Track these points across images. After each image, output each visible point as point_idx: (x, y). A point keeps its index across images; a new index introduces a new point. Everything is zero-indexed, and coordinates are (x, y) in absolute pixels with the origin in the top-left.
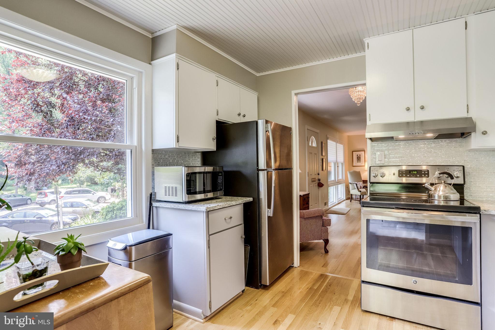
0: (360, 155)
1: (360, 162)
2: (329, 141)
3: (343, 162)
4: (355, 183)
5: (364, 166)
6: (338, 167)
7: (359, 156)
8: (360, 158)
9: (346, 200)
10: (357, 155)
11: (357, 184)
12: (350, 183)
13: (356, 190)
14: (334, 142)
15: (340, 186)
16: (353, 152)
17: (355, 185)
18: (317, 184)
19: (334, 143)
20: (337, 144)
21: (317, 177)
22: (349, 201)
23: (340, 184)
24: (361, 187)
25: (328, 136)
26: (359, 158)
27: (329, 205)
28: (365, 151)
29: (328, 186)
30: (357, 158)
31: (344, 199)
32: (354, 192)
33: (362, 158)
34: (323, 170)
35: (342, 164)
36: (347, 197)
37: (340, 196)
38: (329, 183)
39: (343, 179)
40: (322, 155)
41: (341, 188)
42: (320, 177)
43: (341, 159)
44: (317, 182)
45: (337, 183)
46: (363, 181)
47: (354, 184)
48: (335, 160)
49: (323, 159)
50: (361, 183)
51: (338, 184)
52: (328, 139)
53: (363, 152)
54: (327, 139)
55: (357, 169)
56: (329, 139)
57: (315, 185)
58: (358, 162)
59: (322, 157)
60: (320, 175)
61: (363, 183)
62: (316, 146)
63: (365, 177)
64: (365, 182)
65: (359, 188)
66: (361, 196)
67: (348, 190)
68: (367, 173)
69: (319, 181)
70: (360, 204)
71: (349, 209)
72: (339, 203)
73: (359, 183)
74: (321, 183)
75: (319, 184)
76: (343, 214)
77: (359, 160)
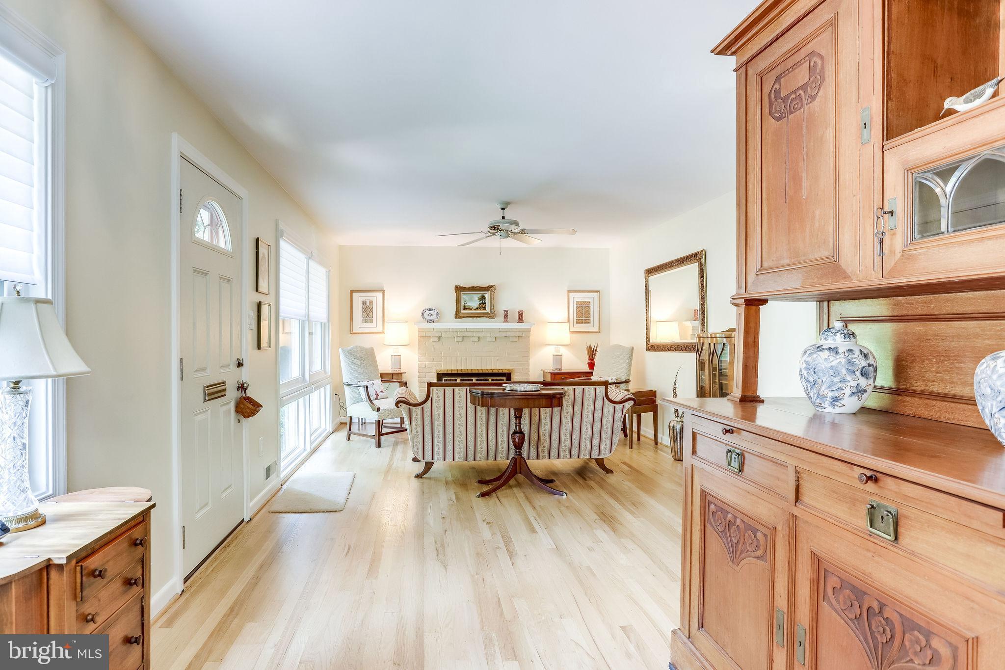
0: (371, 302)
1: (372, 322)
2: (285, 247)
3: (325, 321)
4: (361, 383)
5: (383, 333)
6: (311, 334)
7: (368, 304)
8: (371, 310)
9: (335, 431)
11: (367, 387)
12: (347, 384)
13: (366, 404)
14: (304, 254)
15: (315, 395)
16: (352, 292)
17: (362, 390)
18: (232, 406)
19: (302, 257)
20: (311, 263)
21: (231, 378)
22: (344, 433)
23: (317, 388)
24: (377, 394)
25: (282, 226)
26: (368, 311)
27: (282, 466)
28: (384, 292)
29: (280, 403)
30: (364, 310)
31: (329, 429)
32: (360, 411)
33: (377, 312)
34: (259, 347)
35: (323, 326)
36: (335, 422)
37: (315, 425)
38: (282, 391)
39: (325, 373)
40: (257, 290)
41: (321, 401)
42: (245, 375)
43: (320, 311)
44: (232, 394)
45: (307, 386)
46: (382, 375)
47: (360, 386)
48: (304, 312)
49: (259, 305)
50: (378, 381)
51: (310, 392)
52: (281, 236)
53: (379, 295)
54: (279, 234)
55: (365, 342)
56: (285, 237)
57: (225, 408)
58: (364, 322)
59: (258, 298)
60: (243, 369)
61: (382, 381)
62: (230, 248)
63: (385, 365)
64: (386, 378)
65: (373, 397)
66: (379, 421)
67: (339, 404)
68: (391, 351)
69: (239, 394)
70: (379, 446)
71: (351, 474)
72: (314, 451)
73: (371, 382)
74: (248, 398)
75: (242, 406)
76: (334, 508)
77: (368, 315)
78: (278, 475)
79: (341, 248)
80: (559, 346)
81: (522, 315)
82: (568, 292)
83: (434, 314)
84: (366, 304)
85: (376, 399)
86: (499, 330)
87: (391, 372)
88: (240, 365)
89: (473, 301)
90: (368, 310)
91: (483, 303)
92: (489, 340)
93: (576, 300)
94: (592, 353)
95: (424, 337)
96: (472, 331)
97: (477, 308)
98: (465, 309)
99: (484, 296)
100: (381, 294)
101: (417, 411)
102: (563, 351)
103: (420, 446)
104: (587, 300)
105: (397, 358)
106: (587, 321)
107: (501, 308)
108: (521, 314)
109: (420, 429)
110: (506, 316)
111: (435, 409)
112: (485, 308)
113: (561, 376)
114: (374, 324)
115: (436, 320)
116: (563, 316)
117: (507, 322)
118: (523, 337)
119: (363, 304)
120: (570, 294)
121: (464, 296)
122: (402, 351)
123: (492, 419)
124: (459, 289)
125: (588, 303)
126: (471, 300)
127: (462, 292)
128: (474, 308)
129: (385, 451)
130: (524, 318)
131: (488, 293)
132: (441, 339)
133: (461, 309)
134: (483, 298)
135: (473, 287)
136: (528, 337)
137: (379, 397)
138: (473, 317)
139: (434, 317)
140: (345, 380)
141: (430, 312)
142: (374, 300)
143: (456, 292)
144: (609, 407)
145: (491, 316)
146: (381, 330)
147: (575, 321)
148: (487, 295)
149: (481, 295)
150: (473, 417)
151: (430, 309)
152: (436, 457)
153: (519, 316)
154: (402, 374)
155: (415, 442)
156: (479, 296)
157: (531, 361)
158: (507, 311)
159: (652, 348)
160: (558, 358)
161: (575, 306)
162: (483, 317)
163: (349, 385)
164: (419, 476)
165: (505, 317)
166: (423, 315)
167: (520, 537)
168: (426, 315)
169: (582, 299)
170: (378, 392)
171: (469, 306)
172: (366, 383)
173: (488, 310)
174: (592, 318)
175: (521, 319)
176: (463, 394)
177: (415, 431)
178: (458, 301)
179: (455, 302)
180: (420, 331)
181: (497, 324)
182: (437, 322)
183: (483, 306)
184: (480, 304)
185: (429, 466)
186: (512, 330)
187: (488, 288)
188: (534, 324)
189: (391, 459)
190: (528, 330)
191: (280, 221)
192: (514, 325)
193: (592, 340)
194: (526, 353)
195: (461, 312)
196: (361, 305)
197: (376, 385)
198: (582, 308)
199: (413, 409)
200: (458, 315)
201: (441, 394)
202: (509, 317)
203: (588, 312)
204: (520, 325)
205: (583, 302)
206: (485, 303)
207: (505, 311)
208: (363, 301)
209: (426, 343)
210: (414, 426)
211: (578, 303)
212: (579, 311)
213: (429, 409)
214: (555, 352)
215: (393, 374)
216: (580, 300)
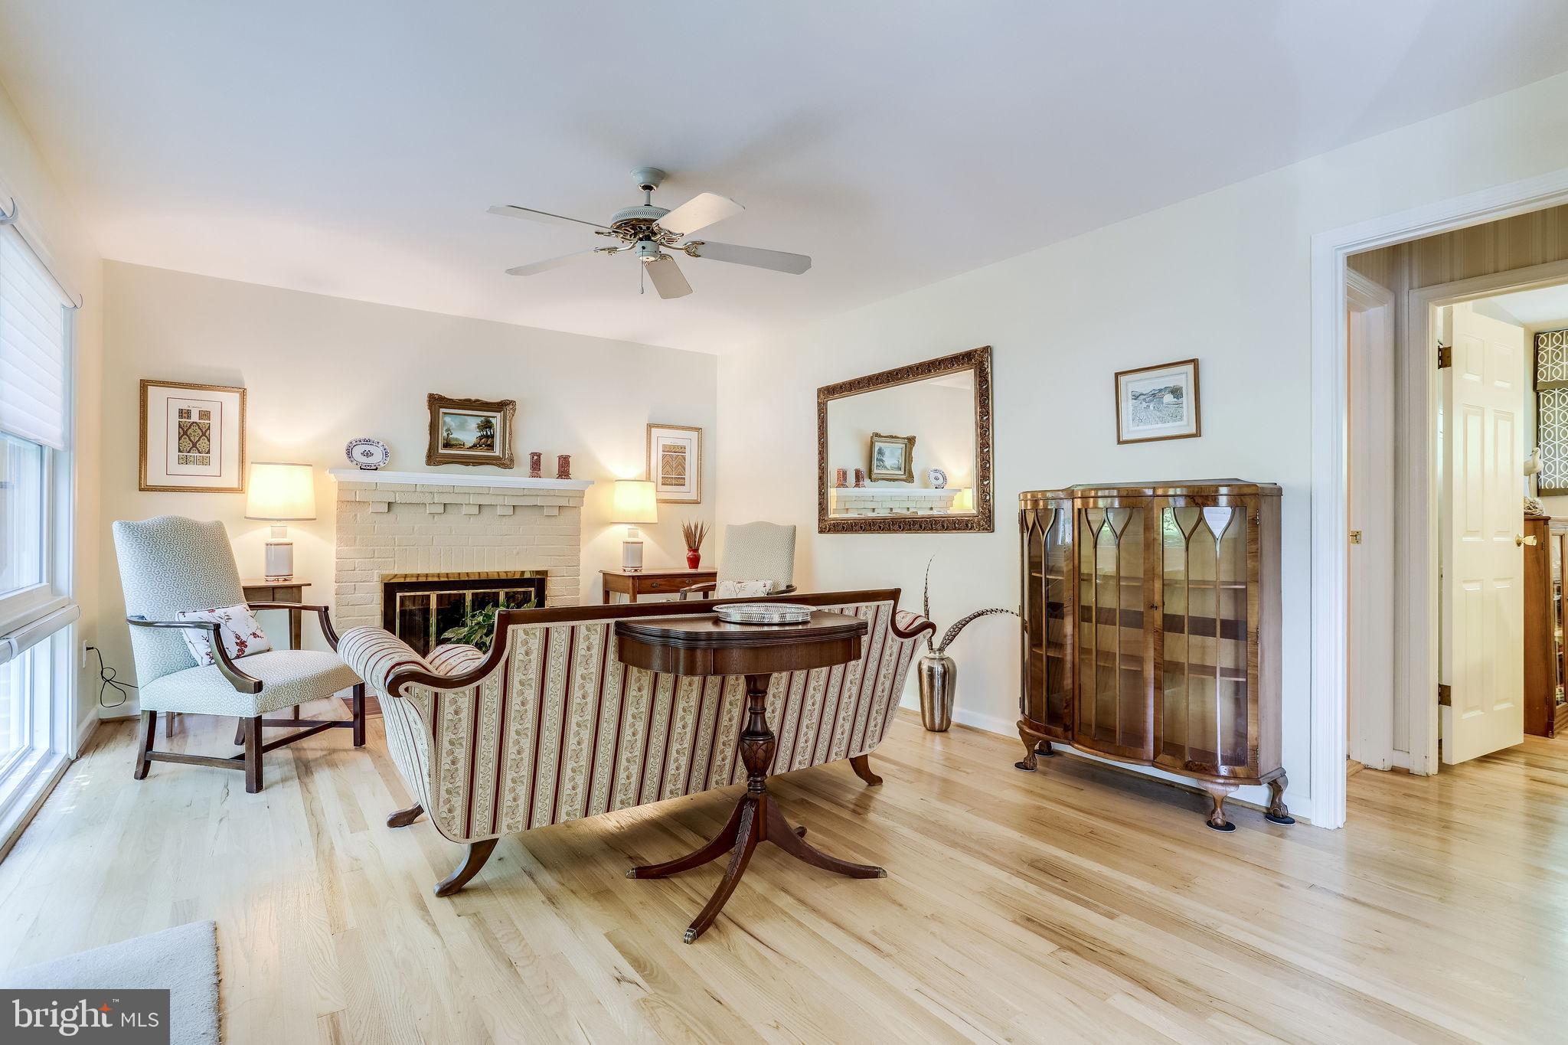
0: (205, 415)
1: (206, 462)
3: (56, 444)
4: (192, 617)
5: (240, 490)
7: (195, 418)
8: (205, 433)
10: (184, 413)
11: (217, 627)
12: (142, 623)
13: (215, 673)
16: (144, 385)
17: (201, 635)
24: (242, 644)
26: (194, 436)
28: (243, 394)
30: (184, 432)
31: (69, 743)
32: (187, 692)
33: (224, 439)
35: (49, 454)
36: (85, 725)
39: (57, 593)
46: (249, 592)
47: (188, 626)
50: (244, 610)
53: (230, 399)
58: (186, 461)
61: (250, 606)
63: (252, 569)
64: (259, 597)
65: (232, 650)
66: (256, 718)
67: (96, 676)
68: (264, 534)
70: (259, 787)
73: (223, 613)
77: (194, 445)
80: (635, 526)
81: (567, 464)
82: (650, 426)
83: (377, 452)
84: (189, 417)
85: (239, 656)
86: (525, 493)
87: (263, 584)
89: (467, 433)
90: (195, 432)
91: (487, 437)
92: (499, 511)
93: (662, 442)
94: (693, 540)
95: (350, 502)
96: (466, 492)
97: (475, 445)
98: (447, 445)
99: (490, 422)
100: (236, 397)
101: (456, 701)
102: (642, 536)
103: (459, 802)
104: (680, 443)
105: (281, 551)
106: (680, 482)
107: (525, 447)
108: (565, 462)
109: (462, 754)
110: (535, 464)
111: (515, 686)
112: (491, 447)
113: (652, 581)
114: (213, 469)
115: (382, 465)
116: (637, 469)
117: (537, 476)
118: (568, 507)
119: (181, 416)
120: (652, 429)
121: (448, 419)
122: (294, 534)
124: (437, 402)
125: (682, 449)
126: (462, 427)
127: (442, 410)
128: (469, 444)
130: (572, 470)
131: (498, 415)
132: (395, 508)
133: (440, 445)
134: (487, 425)
135: (470, 400)
136: (578, 508)
137: (247, 651)
138: (467, 464)
139: (377, 458)
140: (131, 611)
141: (367, 448)
142: (213, 409)
143: (430, 408)
144: (893, 641)
145: (505, 463)
146: (235, 484)
147: (660, 481)
148: (497, 419)
149: (483, 419)
150: (616, 701)
151: (367, 442)
152: (504, 820)
153: (561, 466)
154: (299, 587)
155: (443, 793)
156: (479, 420)
157: (583, 556)
158: (539, 455)
159: (829, 527)
160: (634, 549)
161: (661, 453)
162: (488, 464)
163: (147, 624)
164: (450, 889)
165: (533, 467)
166: (349, 452)
168: (357, 452)
169: (672, 440)
170: (244, 638)
171: (456, 439)
172: (204, 616)
173: (497, 452)
174: (687, 477)
175: (564, 471)
176: (597, 640)
177: (446, 760)
178: (434, 428)
179: (428, 428)
180: (342, 487)
181: (517, 479)
182: (383, 469)
183: (487, 441)
184: (481, 438)
185: (481, 852)
186: (548, 493)
187: (501, 406)
188: (591, 483)
190: (580, 495)
192: (549, 482)
193: (691, 516)
194: (574, 538)
195: (440, 451)
196: (175, 420)
197: (238, 618)
198: (672, 456)
199: (447, 695)
200: (433, 458)
201: (536, 644)
202: (541, 467)
203: (681, 465)
204: (563, 483)
205: (674, 447)
206: (492, 436)
207: (533, 454)
208: (181, 411)
209: (356, 515)
210: (446, 745)
211: (667, 449)
212: (666, 462)
213: (498, 692)
214: (629, 537)
215: (274, 588)
216: (668, 442)
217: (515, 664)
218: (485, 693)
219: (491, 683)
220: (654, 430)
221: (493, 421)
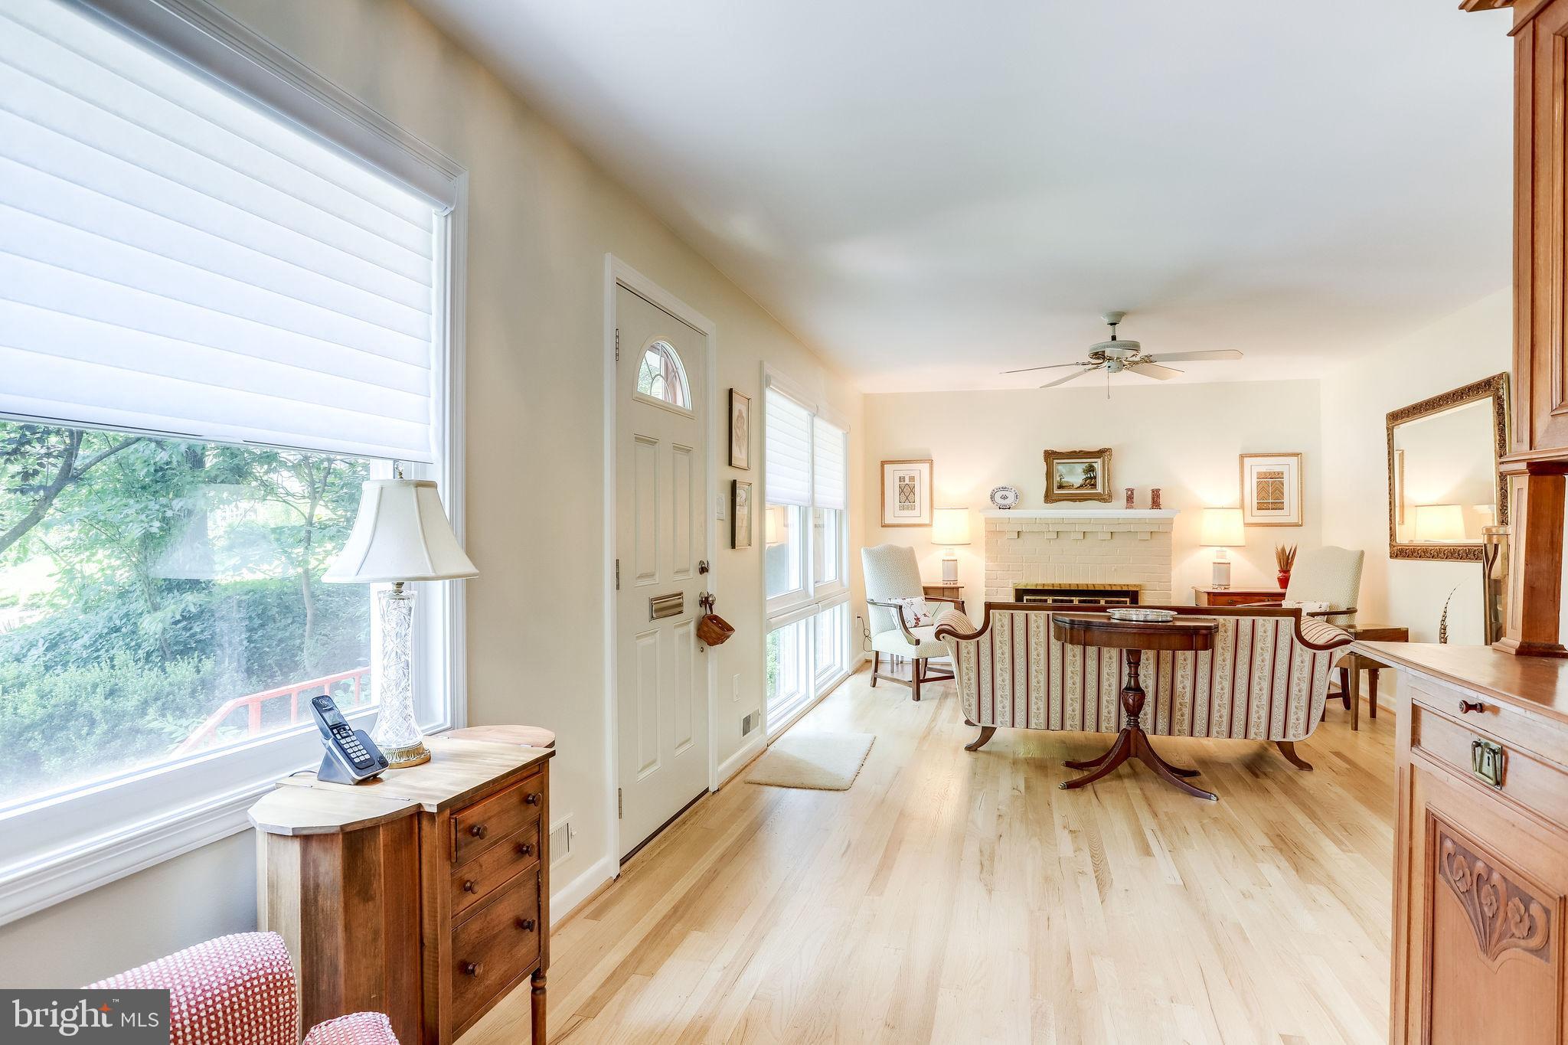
0: (912, 479)
1: (912, 508)
2: (774, 400)
3: (842, 507)
4: (893, 601)
5: (930, 525)
6: (818, 526)
7: (907, 481)
8: (912, 491)
9: (855, 672)
10: (902, 479)
11: (901, 607)
12: (872, 603)
13: (899, 632)
14: (805, 409)
15: (825, 617)
16: (883, 463)
17: (894, 611)
18: (692, 628)
19: (804, 414)
20: (818, 422)
21: (691, 589)
22: (868, 676)
23: (824, 608)
24: (918, 619)
25: (768, 369)
26: (907, 492)
27: (769, 718)
28: (931, 462)
29: (766, 625)
30: (902, 491)
31: (847, 668)
32: (891, 643)
33: (922, 493)
34: (733, 546)
35: (839, 514)
36: (856, 659)
37: (825, 659)
38: (770, 610)
39: (842, 585)
40: (730, 464)
41: (834, 624)
42: (711, 585)
43: (833, 491)
44: (692, 612)
45: (813, 603)
46: (926, 590)
47: (889, 605)
48: (806, 494)
49: (734, 484)
50: (919, 600)
51: (816, 612)
52: (768, 384)
53: (925, 468)
54: (764, 382)
55: (900, 539)
56: (774, 386)
57: (681, 630)
58: (902, 508)
59: (731, 474)
60: (708, 576)
61: (926, 598)
62: (689, 406)
63: (932, 573)
64: (932, 594)
65: (910, 622)
66: (918, 660)
67: (862, 633)
68: (942, 554)
69: (703, 611)
70: (918, 699)
71: (869, 737)
72: (821, 699)
73: (908, 600)
74: (716, 617)
75: (706, 629)
76: (836, 785)
77: (907, 498)
78: (763, 731)
79: (866, 396)
80: (1224, 549)
81: (1158, 496)
82: (1242, 457)
83: (1011, 495)
84: (904, 481)
85: (915, 626)
86: (1118, 522)
87: (941, 585)
88: (703, 570)
89: (1074, 475)
90: (907, 490)
91: (1091, 478)
92: (1100, 536)
93: (1256, 470)
94: (1286, 562)
95: (994, 532)
96: (1073, 522)
97: (1082, 486)
98: (1060, 487)
99: (1092, 466)
100: (927, 466)
101: (968, 647)
102: (1231, 556)
103: (974, 701)
104: (1277, 469)
105: (951, 564)
106: (1278, 506)
107: (1121, 484)
108: (1156, 496)
109: (973, 675)
110: (1130, 498)
111: (997, 643)
112: (1094, 486)
113: (1227, 598)
114: (916, 512)
115: (1014, 505)
116: (1232, 496)
117: (1132, 507)
118: (1160, 533)
119: (900, 481)
120: (1245, 459)
121: (1060, 467)
122: (960, 554)
123: (1092, 665)
124: (1050, 456)
125: (1279, 475)
126: (1071, 472)
127: (1055, 461)
128: (1076, 485)
129: (926, 706)
130: (1162, 500)
131: (1099, 461)
132: (1022, 535)
133: (1055, 487)
134: (1091, 469)
135: (1075, 452)
136: (1168, 533)
137: (920, 624)
138: (1074, 500)
139: (1010, 500)
140: (869, 596)
141: (1004, 493)
142: (916, 474)
143: (1046, 460)
144: (1303, 655)
145: (1105, 498)
146: (927, 522)
147: (1255, 505)
148: (1098, 464)
149: (1087, 464)
150: (1059, 661)
151: (1004, 489)
152: (998, 719)
153: (1153, 499)
154: (958, 588)
155: (965, 695)
156: (1084, 466)
157: (1175, 574)
158: (1132, 491)
159: (1401, 553)
160: (1223, 569)
161: (1255, 481)
162: (1091, 499)
163: (875, 604)
164: (971, 748)
165: (1128, 500)
166: (992, 497)
167: (1122, 858)
168: (997, 496)
169: (1267, 467)
170: (918, 616)
171: (1068, 482)
172: (899, 602)
173: (1099, 489)
174: (1286, 500)
175: (1156, 501)
176: (1042, 623)
177: (965, 678)
178: (1049, 475)
179: (1045, 476)
180: (988, 521)
181: (1115, 511)
182: (1015, 508)
183: (1091, 481)
184: (1086, 479)
185: (987, 733)
186: (1140, 521)
187: (1100, 453)
188: (1180, 512)
189: (934, 720)
190: (1169, 522)
191: (765, 363)
192: (1144, 513)
193: (1287, 539)
194: (1165, 558)
195: (1055, 492)
196: (897, 484)
197: (916, 605)
198: (1267, 483)
199: (963, 643)
200: (1049, 497)
201: (1007, 621)
202: (1135, 500)
203: (1278, 491)
204: (1155, 513)
205: (1270, 473)
206: (1095, 478)
207: (1128, 490)
208: (900, 478)
209: (997, 541)
210: (964, 670)
211: (1261, 476)
212: (1262, 488)
213: (988, 645)
214: (1217, 557)
215: (944, 588)
216: (1263, 469)
217: (996, 632)
218: (982, 645)
219: (985, 638)
220: (1246, 460)
221: (1095, 465)
